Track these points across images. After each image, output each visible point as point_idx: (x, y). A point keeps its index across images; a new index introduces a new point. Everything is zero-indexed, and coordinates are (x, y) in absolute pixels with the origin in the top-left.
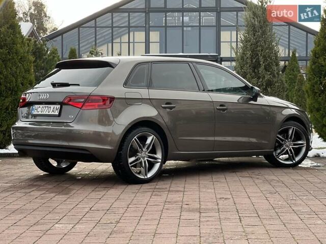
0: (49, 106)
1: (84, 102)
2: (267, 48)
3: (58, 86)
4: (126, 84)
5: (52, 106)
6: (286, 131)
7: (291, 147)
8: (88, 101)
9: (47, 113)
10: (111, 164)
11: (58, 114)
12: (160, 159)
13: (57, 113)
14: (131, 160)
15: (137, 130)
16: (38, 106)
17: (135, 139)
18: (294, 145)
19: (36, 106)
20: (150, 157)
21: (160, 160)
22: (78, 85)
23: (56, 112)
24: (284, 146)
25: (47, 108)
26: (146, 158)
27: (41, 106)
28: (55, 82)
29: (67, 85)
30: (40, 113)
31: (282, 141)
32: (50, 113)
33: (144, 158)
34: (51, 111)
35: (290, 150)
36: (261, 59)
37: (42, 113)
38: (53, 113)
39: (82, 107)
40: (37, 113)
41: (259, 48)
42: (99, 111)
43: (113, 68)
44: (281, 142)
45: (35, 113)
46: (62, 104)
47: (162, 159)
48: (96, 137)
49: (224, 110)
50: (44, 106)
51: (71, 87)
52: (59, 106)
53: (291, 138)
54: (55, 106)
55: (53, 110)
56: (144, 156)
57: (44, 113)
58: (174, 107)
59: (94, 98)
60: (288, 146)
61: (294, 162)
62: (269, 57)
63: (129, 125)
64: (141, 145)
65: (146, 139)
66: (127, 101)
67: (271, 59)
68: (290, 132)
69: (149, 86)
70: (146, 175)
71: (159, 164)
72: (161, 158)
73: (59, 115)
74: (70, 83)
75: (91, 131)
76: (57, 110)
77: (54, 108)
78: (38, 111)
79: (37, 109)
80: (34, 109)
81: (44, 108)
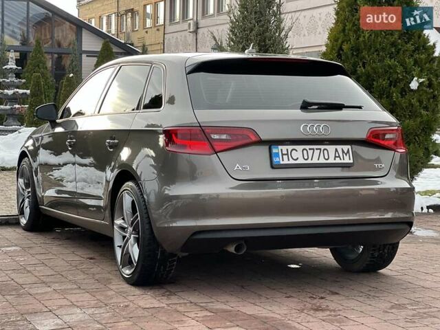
0: (323, 147)
5: (331, 148)
9: (322, 161)
11: (351, 161)
13: (347, 160)
16: (290, 148)
19: (284, 148)
23: (346, 158)
27: (300, 148)
30: (301, 161)
32: (331, 160)
34: (332, 157)
37: (309, 161)
38: (338, 161)
40: (292, 162)
45: (286, 162)
50: (307, 147)
52: (349, 147)
54: (339, 148)
57: (315, 161)
76: (346, 154)
77: (336, 150)
78: (295, 158)
79: (287, 154)
80: (278, 153)
81: (310, 152)
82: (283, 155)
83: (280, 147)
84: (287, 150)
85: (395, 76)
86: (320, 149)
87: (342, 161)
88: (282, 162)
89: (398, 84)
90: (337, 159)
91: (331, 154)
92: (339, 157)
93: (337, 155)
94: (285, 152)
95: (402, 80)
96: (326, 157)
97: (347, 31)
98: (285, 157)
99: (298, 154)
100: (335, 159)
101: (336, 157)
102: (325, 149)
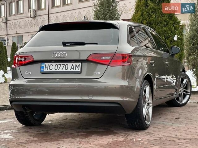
0: (65, 64)
3: (70, 45)
5: (70, 64)
9: (64, 70)
11: (80, 70)
13: (77, 70)
19: (47, 64)
22: (97, 44)
27: (54, 64)
29: (83, 44)
30: (54, 70)
32: (69, 70)
37: (57, 70)
38: (72, 70)
40: (49, 70)
42: (122, 67)
43: (118, 29)
45: (46, 70)
46: (82, 61)
50: (58, 64)
52: (80, 63)
57: (60, 70)
73: (81, 72)
74: (86, 42)
76: (77, 67)
77: (73, 65)
78: (51, 69)
79: (48, 67)
80: (44, 66)
81: (59, 66)
82: (46, 67)
83: (45, 64)
84: (48, 65)
85: (168, 35)
86: (64, 65)
87: (75, 70)
88: (44, 71)
89: (169, 38)
91: (69, 67)
92: (73, 68)
93: (72, 67)
94: (47, 66)
95: (171, 36)
96: (66, 69)
97: (144, 15)
98: (47, 68)
99: (53, 67)
100: (71, 69)
102: (67, 65)
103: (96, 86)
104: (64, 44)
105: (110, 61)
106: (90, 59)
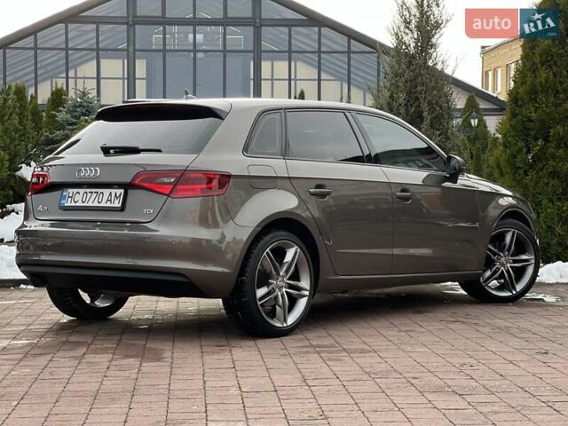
0: (100, 191)
1: (175, 185)
2: (434, 88)
3: (115, 152)
4: (246, 149)
5: (107, 192)
6: (501, 236)
7: (509, 265)
8: (182, 180)
9: (96, 204)
10: (220, 300)
11: (120, 205)
12: (307, 290)
13: (117, 204)
14: (261, 292)
15: (271, 235)
16: (76, 190)
17: (267, 253)
18: (515, 262)
19: (71, 191)
20: (291, 287)
21: (307, 293)
22: (159, 151)
23: (117, 201)
24: (498, 265)
25: (94, 195)
26: (284, 290)
27: (82, 191)
28: (107, 145)
29: (135, 151)
30: (80, 204)
31: (495, 254)
32: (103, 204)
33: (280, 288)
34: (105, 200)
35: (508, 272)
36: (425, 107)
37: (85, 204)
38: (108, 204)
39: (171, 192)
40: (73, 204)
41: (419, 88)
42: (202, 200)
43: (222, 119)
44: (493, 256)
45: (69, 204)
46: (127, 187)
47: (310, 291)
48: (197, 250)
49: (407, 199)
50: (88, 190)
51: (142, 155)
52: (122, 191)
53: (509, 250)
54: (113, 191)
55: (110, 198)
56: (280, 285)
57: (90, 204)
58: (328, 194)
59: (193, 175)
60: (503, 265)
61: (514, 292)
62: (437, 103)
63: (257, 226)
64: (277, 264)
65: (284, 254)
66: (252, 181)
67: (441, 108)
68: (508, 238)
69: (285, 153)
70: (285, 320)
71: (306, 298)
72: (308, 288)
73: (122, 209)
74: (141, 148)
75: (187, 238)
76: (117, 198)
77: (111, 194)
78: (76, 201)
79: (72, 197)
80: (66, 196)
81: (89, 195)
82: (68, 197)
83: (69, 190)
84: (73, 193)
86: (98, 193)
87: (112, 205)
88: (65, 204)
90: (109, 202)
91: (105, 197)
92: (111, 200)
94: (71, 195)
96: (100, 201)
98: (69, 199)
99: (78, 198)
100: (106, 203)
101: (108, 200)
102: (102, 193)
103: (149, 238)
104: (106, 151)
105: (171, 187)
106: (137, 182)
